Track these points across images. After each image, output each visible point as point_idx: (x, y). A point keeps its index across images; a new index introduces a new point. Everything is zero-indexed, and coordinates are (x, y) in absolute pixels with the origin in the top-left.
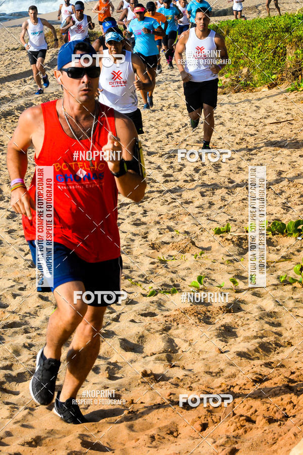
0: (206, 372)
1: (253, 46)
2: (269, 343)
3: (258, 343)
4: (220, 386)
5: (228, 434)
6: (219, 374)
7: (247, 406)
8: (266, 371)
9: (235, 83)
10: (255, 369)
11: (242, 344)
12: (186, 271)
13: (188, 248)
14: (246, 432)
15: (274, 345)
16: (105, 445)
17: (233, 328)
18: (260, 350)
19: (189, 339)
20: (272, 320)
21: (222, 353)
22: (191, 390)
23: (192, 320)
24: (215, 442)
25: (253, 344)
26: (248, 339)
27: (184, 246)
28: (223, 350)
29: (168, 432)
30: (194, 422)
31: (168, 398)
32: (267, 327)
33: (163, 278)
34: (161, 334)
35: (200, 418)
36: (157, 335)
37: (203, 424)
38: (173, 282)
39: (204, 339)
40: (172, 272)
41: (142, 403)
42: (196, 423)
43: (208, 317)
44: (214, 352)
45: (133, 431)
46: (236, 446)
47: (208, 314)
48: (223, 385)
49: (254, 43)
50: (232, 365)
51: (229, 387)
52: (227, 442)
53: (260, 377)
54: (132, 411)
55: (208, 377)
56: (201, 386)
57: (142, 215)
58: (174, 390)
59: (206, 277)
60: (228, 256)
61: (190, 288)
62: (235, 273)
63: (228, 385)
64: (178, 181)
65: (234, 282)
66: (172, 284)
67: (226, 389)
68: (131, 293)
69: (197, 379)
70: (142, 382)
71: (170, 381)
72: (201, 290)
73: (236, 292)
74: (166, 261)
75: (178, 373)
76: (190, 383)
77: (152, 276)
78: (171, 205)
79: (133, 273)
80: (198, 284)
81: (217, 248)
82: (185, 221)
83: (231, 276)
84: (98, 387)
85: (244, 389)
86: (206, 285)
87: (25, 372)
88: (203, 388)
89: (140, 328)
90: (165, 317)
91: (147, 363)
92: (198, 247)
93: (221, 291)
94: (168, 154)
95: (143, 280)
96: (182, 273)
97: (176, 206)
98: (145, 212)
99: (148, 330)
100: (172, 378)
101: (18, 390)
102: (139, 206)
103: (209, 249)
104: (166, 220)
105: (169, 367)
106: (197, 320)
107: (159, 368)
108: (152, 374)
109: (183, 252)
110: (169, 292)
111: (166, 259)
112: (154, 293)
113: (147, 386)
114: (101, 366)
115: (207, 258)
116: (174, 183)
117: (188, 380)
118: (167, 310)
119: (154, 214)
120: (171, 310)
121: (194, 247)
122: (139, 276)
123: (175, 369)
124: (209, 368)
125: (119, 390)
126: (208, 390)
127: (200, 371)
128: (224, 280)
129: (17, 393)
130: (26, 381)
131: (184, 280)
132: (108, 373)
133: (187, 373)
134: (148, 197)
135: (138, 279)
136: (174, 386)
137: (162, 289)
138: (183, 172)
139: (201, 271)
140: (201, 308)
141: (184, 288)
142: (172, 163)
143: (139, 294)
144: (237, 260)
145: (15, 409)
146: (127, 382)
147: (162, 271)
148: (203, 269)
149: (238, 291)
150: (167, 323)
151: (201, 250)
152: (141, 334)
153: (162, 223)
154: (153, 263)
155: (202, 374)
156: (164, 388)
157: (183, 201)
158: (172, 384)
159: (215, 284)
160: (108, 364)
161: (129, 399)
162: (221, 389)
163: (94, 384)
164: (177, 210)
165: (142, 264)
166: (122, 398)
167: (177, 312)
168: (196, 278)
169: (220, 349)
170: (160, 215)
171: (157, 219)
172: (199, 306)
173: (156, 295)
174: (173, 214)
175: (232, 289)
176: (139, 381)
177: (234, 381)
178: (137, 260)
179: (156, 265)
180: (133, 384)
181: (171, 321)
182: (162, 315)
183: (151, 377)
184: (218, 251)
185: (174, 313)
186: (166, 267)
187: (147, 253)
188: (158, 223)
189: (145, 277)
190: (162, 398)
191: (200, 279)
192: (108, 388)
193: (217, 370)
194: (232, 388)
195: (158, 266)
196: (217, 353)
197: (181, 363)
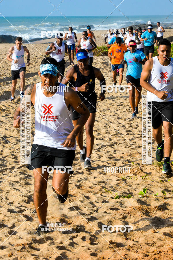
0: (146, 243)
4: (154, 252)
6: (153, 244)
11: (167, 228)
12: (137, 185)
13: (138, 173)
19: (137, 224)
21: (155, 233)
22: (137, 253)
23: (139, 213)
26: (170, 226)
27: (136, 171)
28: (156, 231)
31: (124, 257)
33: (124, 189)
34: (121, 220)
36: (119, 221)
38: (129, 191)
39: (145, 224)
40: (129, 186)
41: (109, 259)
43: (148, 212)
47: (148, 210)
48: (155, 251)
50: (160, 240)
51: (158, 252)
55: (147, 246)
56: (142, 251)
57: (113, 153)
58: (127, 253)
59: (148, 189)
60: (161, 178)
61: (138, 195)
62: (164, 188)
63: (158, 251)
64: (134, 134)
65: (164, 193)
66: (128, 192)
67: (157, 253)
68: (105, 196)
69: (141, 247)
70: (109, 247)
71: (125, 247)
72: (145, 196)
73: (164, 199)
74: (126, 179)
75: (130, 243)
76: (136, 249)
77: (117, 187)
78: (130, 148)
79: (107, 185)
80: (143, 193)
81: (155, 173)
82: (138, 157)
83: (162, 190)
84: (85, 248)
85: (167, 254)
86: (148, 194)
87: (44, 238)
88: (144, 252)
89: (110, 217)
90: (124, 211)
91: (112, 237)
92: (144, 172)
93: (157, 197)
94: (130, 119)
95: (112, 189)
96: (134, 187)
97: (132, 149)
98: (115, 151)
99: (114, 218)
100: (126, 246)
101: (39, 248)
102: (112, 148)
103: (150, 174)
104: (127, 156)
105: (125, 239)
106: (142, 214)
107: (119, 240)
108: (115, 242)
109: (135, 175)
110: (127, 197)
111: (125, 178)
112: (118, 197)
113: (112, 250)
114: (87, 237)
115: (149, 179)
116: (132, 135)
117: (136, 247)
118: (125, 207)
119: (120, 152)
120: (127, 207)
121: (142, 172)
122: (110, 187)
123: (128, 240)
124: (148, 241)
125: (96, 251)
126: (146, 253)
127: (142, 242)
128: (158, 191)
129: (39, 250)
130: (44, 243)
131: (136, 190)
132: (90, 241)
133: (135, 243)
134: (117, 143)
135: (109, 189)
136: (127, 250)
137: (123, 195)
138: (137, 129)
139: (145, 186)
140: (144, 207)
141: (135, 195)
142: (131, 124)
143: (110, 197)
144: (166, 181)
145: (38, 259)
146: (101, 247)
147: (123, 185)
148: (146, 184)
149: (166, 198)
150: (125, 214)
151: (145, 174)
152: (110, 220)
153: (124, 158)
154: (118, 180)
155: (143, 244)
156: (122, 251)
157: (137, 146)
158: (126, 249)
159: (153, 193)
160: (90, 236)
161: (102, 256)
162: (154, 253)
163: (82, 247)
164: (133, 150)
165: (112, 180)
166: (98, 255)
167: (131, 209)
168: (142, 190)
169: (154, 231)
170: (123, 153)
171: (122, 155)
172: (143, 206)
173: (119, 198)
174: (131, 153)
175: (162, 197)
176: (108, 246)
177: (161, 249)
178: (110, 178)
179: (120, 181)
180: (104, 248)
181: (127, 213)
182: (122, 209)
183: (114, 244)
184: (155, 175)
185: (129, 209)
186: (126, 183)
187: (115, 174)
188: (122, 157)
189: (113, 188)
190: (120, 257)
191: (144, 190)
192: (90, 249)
193: (152, 242)
194: (160, 253)
195: (121, 182)
196: (152, 233)
197: (132, 238)
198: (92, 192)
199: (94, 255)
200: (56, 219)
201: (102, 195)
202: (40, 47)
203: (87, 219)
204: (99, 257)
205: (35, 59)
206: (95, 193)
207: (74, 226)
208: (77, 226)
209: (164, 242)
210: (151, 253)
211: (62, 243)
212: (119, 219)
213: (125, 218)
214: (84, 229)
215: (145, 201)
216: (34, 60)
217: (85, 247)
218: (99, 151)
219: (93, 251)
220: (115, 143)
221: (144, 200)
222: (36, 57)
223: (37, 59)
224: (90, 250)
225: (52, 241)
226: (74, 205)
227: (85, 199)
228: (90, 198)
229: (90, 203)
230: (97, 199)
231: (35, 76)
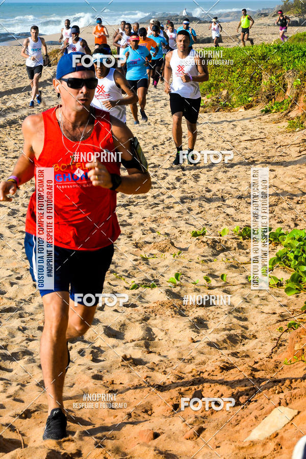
0: (180, 359)
1: (232, 71)
2: (236, 335)
3: (227, 335)
4: (191, 372)
5: (197, 414)
6: (190, 361)
7: (215, 391)
8: (232, 360)
9: (216, 103)
10: (222, 358)
11: (212, 335)
12: (165, 268)
13: (167, 248)
14: (212, 413)
15: (240, 337)
16: (87, 420)
17: (205, 321)
18: (228, 341)
19: (166, 328)
20: (240, 315)
21: (194, 342)
22: (165, 374)
23: (169, 312)
24: (185, 421)
25: (222, 336)
26: (217, 331)
27: (164, 245)
28: (195, 340)
29: (144, 411)
30: (167, 402)
31: (145, 380)
32: (235, 321)
33: (144, 273)
34: (140, 323)
35: (172, 399)
36: (137, 324)
37: (175, 404)
38: (153, 277)
39: (179, 330)
40: (153, 269)
41: (121, 384)
42: (168, 404)
43: (183, 310)
44: (187, 341)
46: (203, 425)
47: (183, 307)
48: (194, 371)
49: (233, 69)
50: (202, 353)
51: (199, 373)
52: (195, 421)
53: (227, 365)
54: (112, 391)
55: (180, 364)
56: (174, 371)
57: (128, 217)
58: (150, 373)
59: (182, 274)
60: (203, 256)
61: (168, 283)
62: (208, 272)
63: (198, 371)
64: (161, 188)
65: (207, 280)
66: (152, 279)
67: (196, 374)
68: (115, 286)
69: (171, 364)
70: (122, 365)
71: (147, 365)
72: (178, 285)
73: (209, 289)
74: (148, 259)
75: (154, 358)
76: (164, 368)
77: (135, 271)
78: (154, 209)
79: (118, 268)
80: (175, 280)
81: (194, 248)
82: (166, 224)
83: (204, 275)
84: (83, 368)
85: (213, 375)
86: (183, 281)
87: (18, 352)
88: (176, 372)
89: (122, 317)
90: (145, 308)
91: (127, 349)
92: (176, 247)
93: (196, 287)
94: (154, 163)
95: (126, 274)
96: (161, 270)
97: (158, 210)
98: (131, 214)
99: (130, 319)
100: (149, 363)
101: (11, 368)
102: (126, 209)
103: (186, 250)
104: (149, 222)
105: (146, 352)
106: (173, 313)
107: (138, 354)
108: (131, 358)
109: (163, 251)
110: (149, 287)
111: (147, 257)
112: (136, 287)
113: (127, 369)
114: (87, 350)
115: (184, 257)
116: (157, 190)
117: (163, 365)
118: (147, 303)
119: (139, 216)
120: (151, 302)
121: (173, 247)
122: (123, 271)
123: (152, 355)
124: (182, 355)
125: (101, 372)
126: (180, 375)
127: (174, 357)
128: (199, 278)
129: (10, 371)
130: (19, 360)
131: (163, 276)
132: (92, 356)
133: (162, 358)
134: (134, 202)
135: (122, 273)
136: (150, 370)
137: (143, 284)
138: (166, 180)
139: (178, 269)
140: (176, 302)
141: (163, 283)
142: (156, 172)
143: (122, 287)
144: (211, 261)
145: (9, 385)
146: (109, 365)
147: (143, 267)
148: (180, 267)
149: (210, 288)
150: (146, 314)
151: (179, 250)
152: (122, 322)
153: (145, 225)
154: (136, 260)
155: (176, 360)
156: (141, 371)
157: (165, 206)
158: (148, 368)
159: (190, 281)
160: (92, 348)
161: (110, 380)
162: (192, 374)
163: (79, 365)
164: (159, 213)
165: (126, 261)
166: (104, 379)
167: (156, 305)
168: (174, 274)
169: (193, 339)
170: (144, 218)
171: (142, 221)
172: (175, 300)
173: (138, 288)
174: (155, 218)
175: (205, 286)
176: (120, 364)
177: (203, 368)
178: (122, 257)
179: (138, 262)
180: (114, 367)
181: (150, 312)
182: (142, 306)
183: (130, 361)
184: (194, 251)
185: (153, 305)
186: (147, 264)
187: (131, 251)
188: (142, 224)
189: (128, 272)
190: (139, 380)
191: (177, 276)
192: (91, 369)
193: (189, 357)
194: (201, 374)
195: (140, 263)
196: (190, 342)
197: (157, 350)
199: (97, 377)
201: (110, 284)
202: (12, 51)
204: (105, 381)
205: (4, 70)
209: (208, 356)
210: (187, 375)
212: (137, 321)
213: (146, 319)
215: (179, 292)
216: (3, 72)
217: (83, 365)
219: (96, 372)
220: (130, 202)
221: (177, 291)
222: (6, 66)
223: (7, 70)
224: (91, 371)
225: (31, 357)
231: (5, 97)
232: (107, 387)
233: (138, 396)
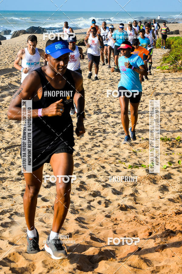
0: (153, 207)
3: (179, 195)
4: (159, 215)
5: (162, 238)
7: (172, 225)
9: (175, 67)
10: (176, 207)
11: (171, 195)
12: (146, 158)
13: (147, 146)
14: (170, 238)
17: (167, 187)
18: (180, 198)
19: (146, 190)
22: (145, 216)
23: (147, 181)
25: (176, 195)
26: (174, 193)
27: (145, 145)
28: (162, 197)
29: (133, 235)
30: (145, 231)
31: (134, 219)
33: (134, 160)
34: (132, 187)
35: (148, 229)
36: (130, 188)
37: (150, 232)
38: (139, 162)
39: (153, 191)
40: (139, 158)
41: (121, 220)
42: (146, 232)
43: (155, 181)
45: (116, 234)
46: (166, 244)
47: (155, 179)
48: (161, 214)
50: (165, 205)
51: (163, 215)
52: (161, 242)
53: (179, 211)
54: (116, 224)
55: (154, 210)
58: (137, 215)
60: (167, 151)
62: (169, 160)
65: (170, 164)
68: (118, 167)
69: (149, 210)
74: (136, 152)
77: (129, 159)
79: (120, 157)
82: (147, 133)
84: (100, 211)
85: (171, 217)
88: (151, 215)
89: (122, 184)
96: (144, 159)
99: (126, 185)
104: (137, 132)
105: (135, 203)
106: (150, 182)
109: (145, 148)
110: (137, 167)
113: (124, 212)
114: (102, 201)
122: (123, 159)
123: (138, 205)
124: (155, 205)
125: (110, 213)
126: (153, 216)
127: (150, 206)
131: (145, 162)
132: (105, 204)
138: (147, 109)
140: (152, 176)
142: (142, 104)
143: (122, 167)
144: (171, 154)
147: (134, 157)
150: (135, 182)
152: (122, 187)
154: (130, 153)
155: (151, 208)
156: (132, 213)
157: (146, 124)
158: (136, 212)
160: (105, 200)
161: (115, 218)
163: (98, 209)
164: (143, 127)
165: (125, 153)
166: (111, 217)
167: (140, 177)
169: (160, 197)
173: (132, 168)
177: (166, 213)
178: (122, 151)
186: (136, 155)
187: (127, 148)
189: (126, 159)
190: (131, 219)
193: (158, 207)
194: (165, 216)
195: (132, 154)
196: (158, 198)
197: (141, 202)
198: (107, 163)
199: (108, 216)
200: (76, 186)
201: (115, 165)
203: (102, 185)
204: (112, 219)
206: (110, 163)
207: (91, 192)
208: (94, 191)
209: (169, 206)
210: (157, 216)
211: (81, 206)
214: (100, 194)
217: (100, 209)
218: (114, 127)
219: (107, 214)
224: (105, 212)
226: (92, 174)
227: (101, 168)
228: (105, 168)
229: (106, 172)
230: (111, 168)
232: (113, 222)
233: (130, 227)
